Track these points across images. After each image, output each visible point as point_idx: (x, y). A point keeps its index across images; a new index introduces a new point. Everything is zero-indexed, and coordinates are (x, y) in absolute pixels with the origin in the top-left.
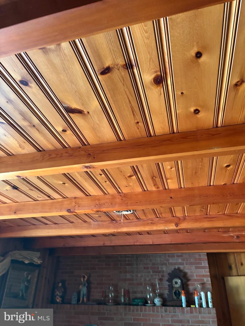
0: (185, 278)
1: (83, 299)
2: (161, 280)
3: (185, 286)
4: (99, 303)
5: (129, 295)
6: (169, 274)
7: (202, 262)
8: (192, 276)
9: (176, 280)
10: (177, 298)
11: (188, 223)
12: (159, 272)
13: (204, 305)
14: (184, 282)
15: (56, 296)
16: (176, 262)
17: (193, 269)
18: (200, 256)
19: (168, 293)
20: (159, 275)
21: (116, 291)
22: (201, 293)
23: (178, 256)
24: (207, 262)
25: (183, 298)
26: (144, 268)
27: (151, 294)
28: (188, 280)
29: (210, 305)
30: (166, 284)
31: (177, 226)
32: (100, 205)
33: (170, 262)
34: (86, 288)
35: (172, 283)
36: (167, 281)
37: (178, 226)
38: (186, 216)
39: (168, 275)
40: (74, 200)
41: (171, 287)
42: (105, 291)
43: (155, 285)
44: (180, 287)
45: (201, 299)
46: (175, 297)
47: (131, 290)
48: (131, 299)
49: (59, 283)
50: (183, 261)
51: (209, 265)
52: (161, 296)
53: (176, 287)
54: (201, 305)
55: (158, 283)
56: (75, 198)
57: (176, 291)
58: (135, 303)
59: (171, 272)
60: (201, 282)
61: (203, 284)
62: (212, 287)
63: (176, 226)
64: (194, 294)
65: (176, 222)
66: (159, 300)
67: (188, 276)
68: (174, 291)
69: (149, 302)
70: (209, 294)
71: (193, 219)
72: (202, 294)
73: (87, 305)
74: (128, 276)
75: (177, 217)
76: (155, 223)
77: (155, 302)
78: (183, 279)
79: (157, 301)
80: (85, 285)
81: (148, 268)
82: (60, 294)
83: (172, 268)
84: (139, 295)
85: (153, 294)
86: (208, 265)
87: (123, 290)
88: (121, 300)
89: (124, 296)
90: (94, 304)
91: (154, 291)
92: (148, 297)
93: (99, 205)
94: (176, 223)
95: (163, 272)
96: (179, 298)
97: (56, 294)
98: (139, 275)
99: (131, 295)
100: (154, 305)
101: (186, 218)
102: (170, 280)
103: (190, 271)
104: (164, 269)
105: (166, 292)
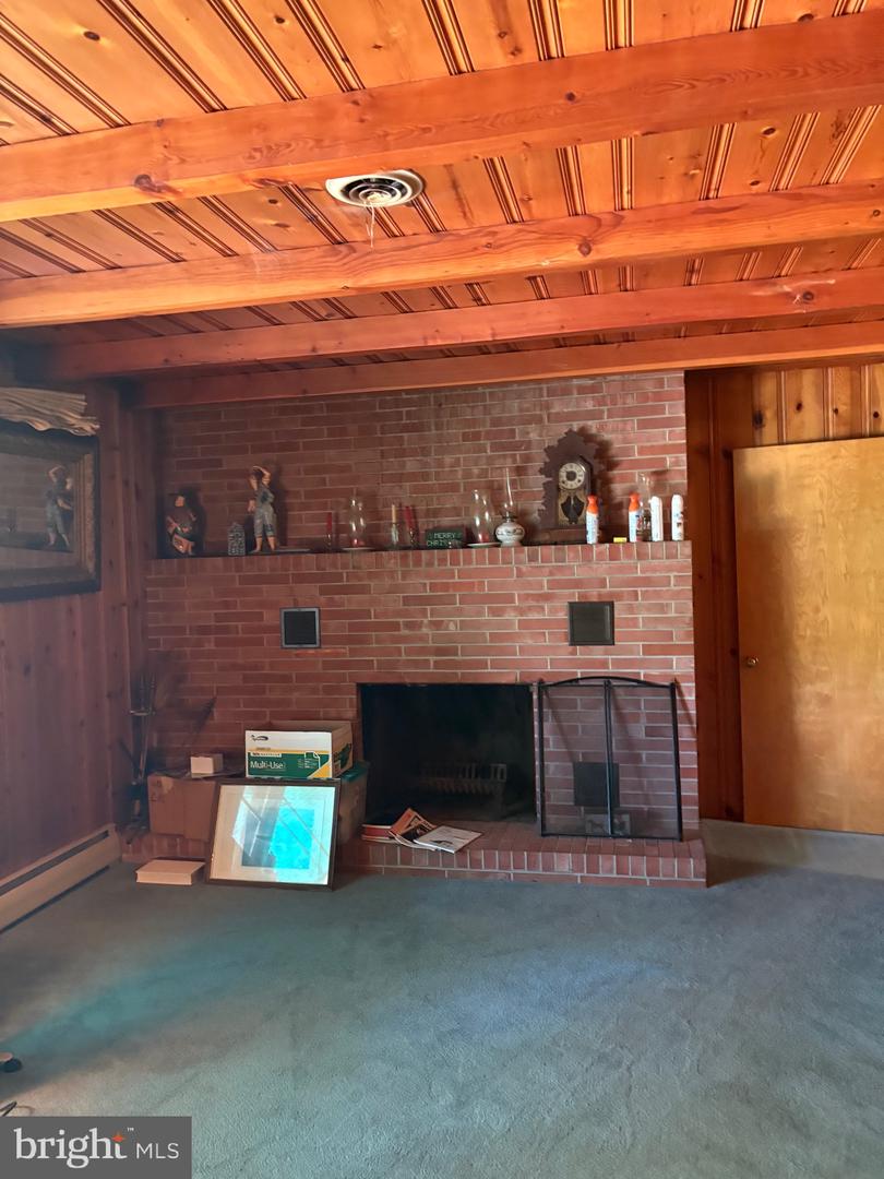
0: (601, 461)
1: (265, 539)
2: (520, 471)
3: (598, 485)
4: (319, 548)
5: (416, 523)
6: (549, 450)
7: (667, 403)
8: (627, 452)
9: (571, 467)
10: (570, 521)
11: (630, 237)
12: (516, 447)
13: (657, 533)
14: (596, 472)
15: (171, 537)
16: (575, 409)
17: (633, 428)
18: (661, 383)
19: (544, 508)
20: (514, 456)
21: (374, 511)
22: (650, 501)
23: (582, 390)
24: (681, 403)
25: (591, 519)
26: (466, 437)
27: (487, 515)
28: (612, 465)
29: (677, 533)
30: (537, 481)
31: (586, 250)
32: (272, 153)
33: (553, 411)
34: (271, 509)
35: (557, 476)
36: (541, 471)
37: (588, 253)
38: (623, 209)
39: (544, 455)
40: (155, 133)
41: (553, 489)
42: (337, 515)
43: (501, 488)
44: (583, 487)
45: (648, 517)
46: (563, 518)
47: (421, 508)
48: (422, 532)
49: (174, 497)
50: (600, 405)
51: (687, 412)
52: (518, 517)
53: (569, 487)
54: (645, 536)
55: (511, 480)
56: (160, 123)
57: (569, 498)
58: (435, 543)
59: (555, 443)
60: (654, 470)
61: (660, 475)
62: (689, 483)
63: (582, 252)
64: (629, 505)
65: (585, 235)
66: (510, 529)
67: (613, 452)
68: (562, 501)
69: (480, 536)
70: (677, 503)
71: (650, 221)
72: (655, 504)
73: (279, 557)
74: (411, 465)
75: (590, 216)
76: (502, 246)
77: (499, 537)
78: (595, 463)
79: (507, 533)
80: (264, 499)
81: (477, 436)
82: (186, 530)
83: (561, 430)
84: (446, 521)
85: (493, 514)
86: (684, 415)
87: (393, 508)
88: (391, 536)
89: (400, 525)
90: (303, 552)
91: (496, 505)
92: (478, 523)
93: (265, 152)
94: (585, 238)
95: (529, 445)
96: (576, 521)
97: (171, 530)
98: (448, 459)
99: (421, 521)
100: (497, 543)
101: (622, 217)
102: (551, 470)
103: (620, 436)
104: (533, 436)
105: (537, 505)
